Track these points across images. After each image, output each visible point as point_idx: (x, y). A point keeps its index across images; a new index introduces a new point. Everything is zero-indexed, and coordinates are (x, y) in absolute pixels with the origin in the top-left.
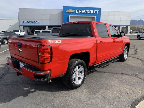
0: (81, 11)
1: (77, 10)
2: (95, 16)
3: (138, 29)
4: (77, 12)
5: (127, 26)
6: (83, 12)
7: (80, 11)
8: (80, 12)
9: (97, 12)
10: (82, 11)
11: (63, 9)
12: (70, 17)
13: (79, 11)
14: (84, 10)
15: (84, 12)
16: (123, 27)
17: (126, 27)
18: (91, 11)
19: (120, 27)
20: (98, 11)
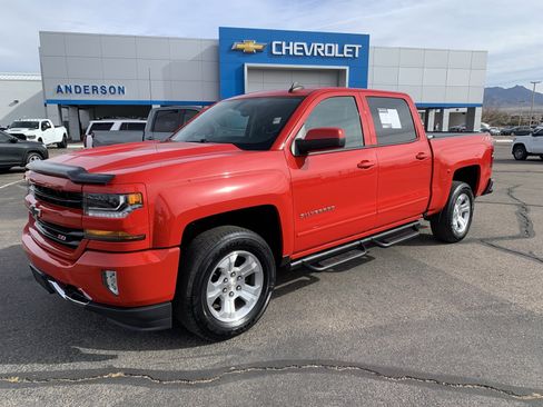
0: (291, 48)
1: (274, 43)
2: (347, 68)
3: (509, 121)
4: (274, 52)
5: (472, 109)
6: (298, 51)
7: (288, 45)
8: (288, 51)
9: (354, 53)
10: (296, 48)
11: (218, 38)
12: (249, 69)
13: (284, 48)
14: (305, 44)
15: (303, 51)
16: (454, 110)
17: (465, 110)
18: (330, 48)
19: (442, 111)
20: (357, 47)
